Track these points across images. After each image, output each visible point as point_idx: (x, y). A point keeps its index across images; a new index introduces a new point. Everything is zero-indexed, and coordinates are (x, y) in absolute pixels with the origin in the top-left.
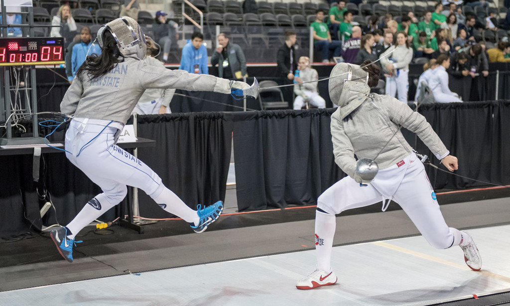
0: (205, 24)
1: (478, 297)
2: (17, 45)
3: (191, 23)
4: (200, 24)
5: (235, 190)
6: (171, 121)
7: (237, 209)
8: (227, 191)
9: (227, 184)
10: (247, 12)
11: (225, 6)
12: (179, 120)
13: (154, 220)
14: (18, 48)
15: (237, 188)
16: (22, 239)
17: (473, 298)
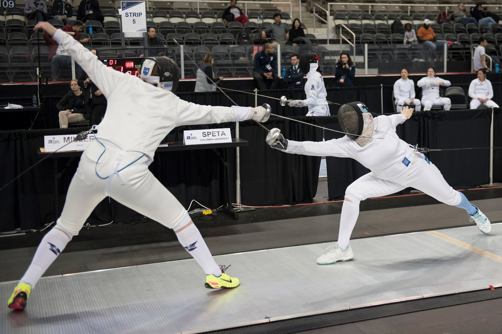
0: (356, 43)
1: (495, 288)
2: (133, 63)
3: (347, 43)
4: (353, 43)
5: (327, 182)
6: (269, 124)
7: (328, 198)
8: (319, 182)
9: (319, 177)
10: (395, 33)
11: (377, 28)
12: (276, 123)
13: (253, 208)
14: (134, 66)
15: (328, 181)
16: (137, 223)
17: (490, 289)
